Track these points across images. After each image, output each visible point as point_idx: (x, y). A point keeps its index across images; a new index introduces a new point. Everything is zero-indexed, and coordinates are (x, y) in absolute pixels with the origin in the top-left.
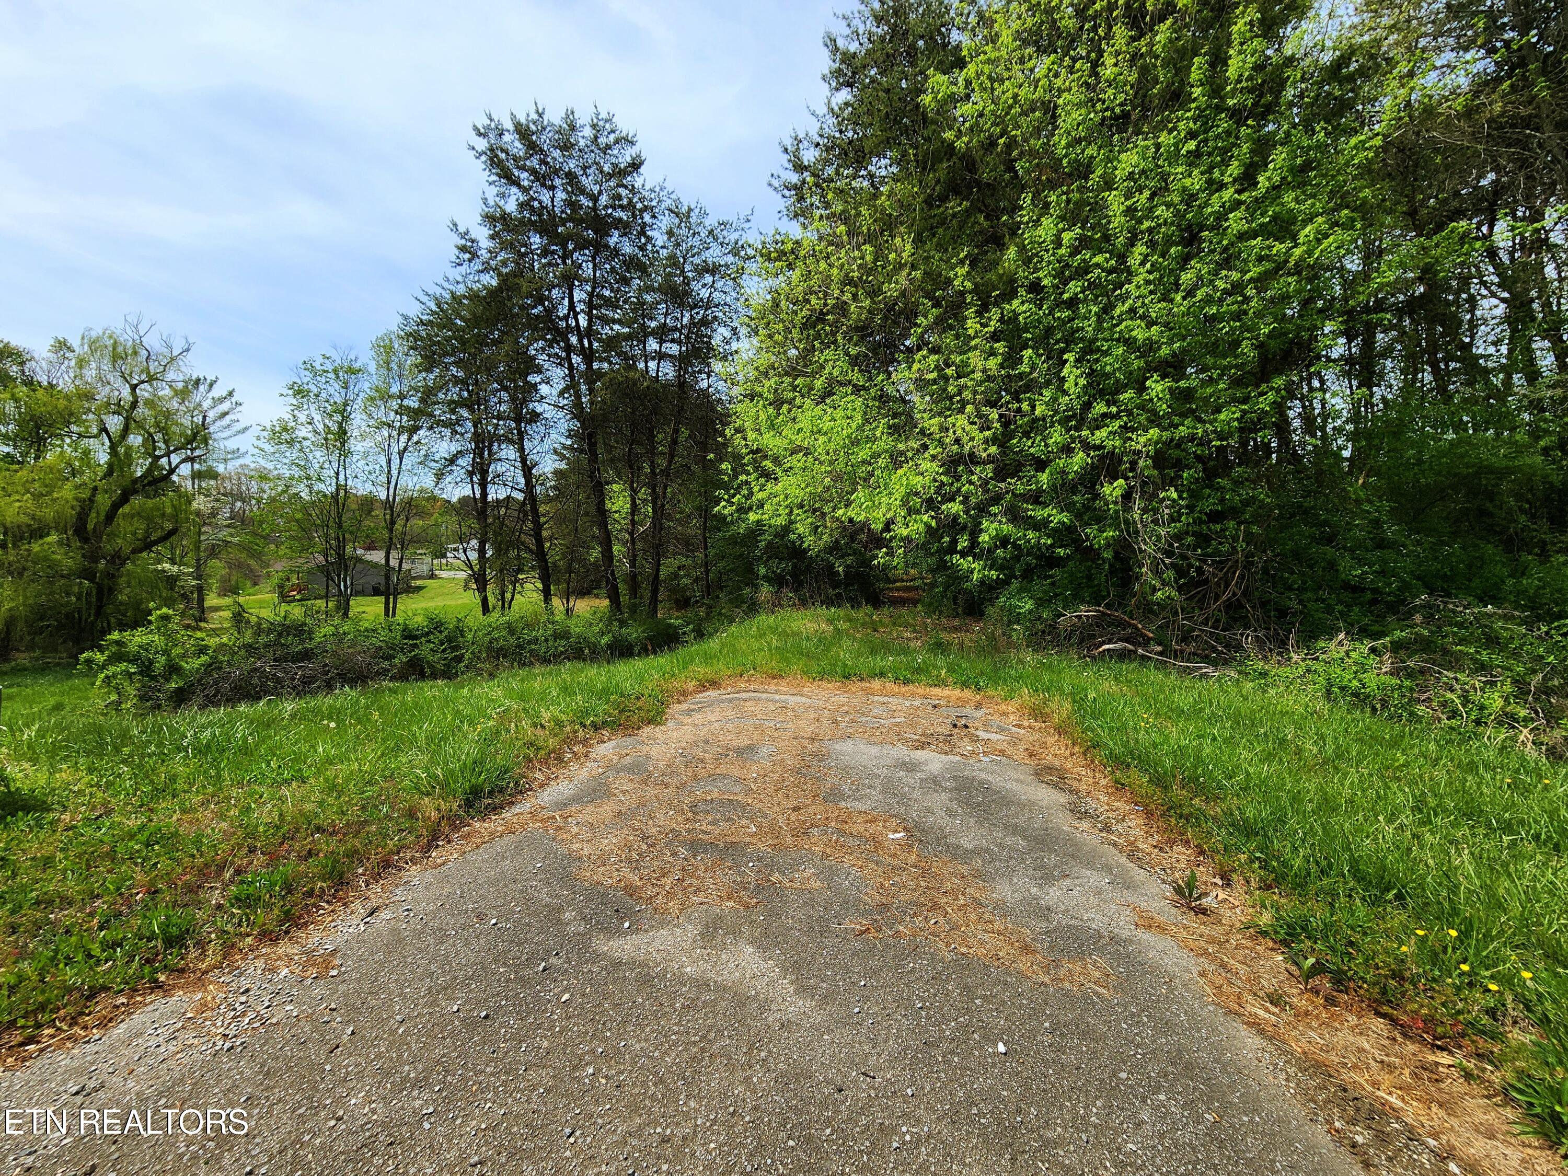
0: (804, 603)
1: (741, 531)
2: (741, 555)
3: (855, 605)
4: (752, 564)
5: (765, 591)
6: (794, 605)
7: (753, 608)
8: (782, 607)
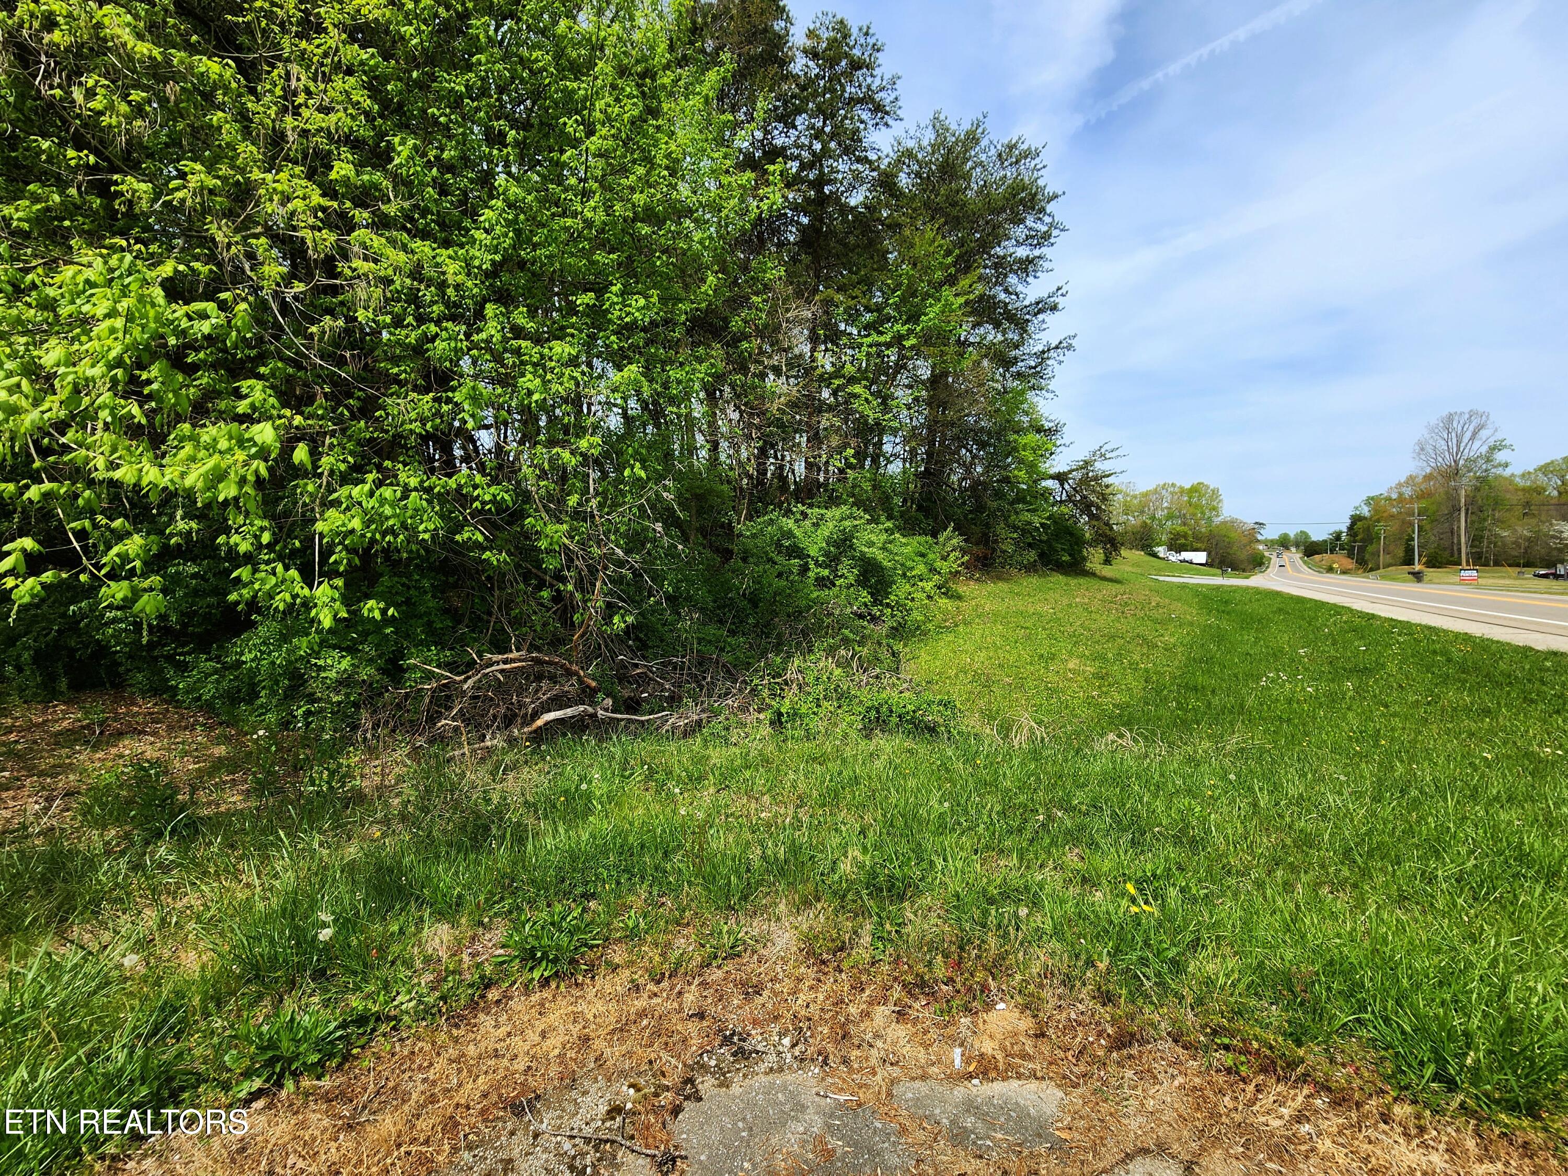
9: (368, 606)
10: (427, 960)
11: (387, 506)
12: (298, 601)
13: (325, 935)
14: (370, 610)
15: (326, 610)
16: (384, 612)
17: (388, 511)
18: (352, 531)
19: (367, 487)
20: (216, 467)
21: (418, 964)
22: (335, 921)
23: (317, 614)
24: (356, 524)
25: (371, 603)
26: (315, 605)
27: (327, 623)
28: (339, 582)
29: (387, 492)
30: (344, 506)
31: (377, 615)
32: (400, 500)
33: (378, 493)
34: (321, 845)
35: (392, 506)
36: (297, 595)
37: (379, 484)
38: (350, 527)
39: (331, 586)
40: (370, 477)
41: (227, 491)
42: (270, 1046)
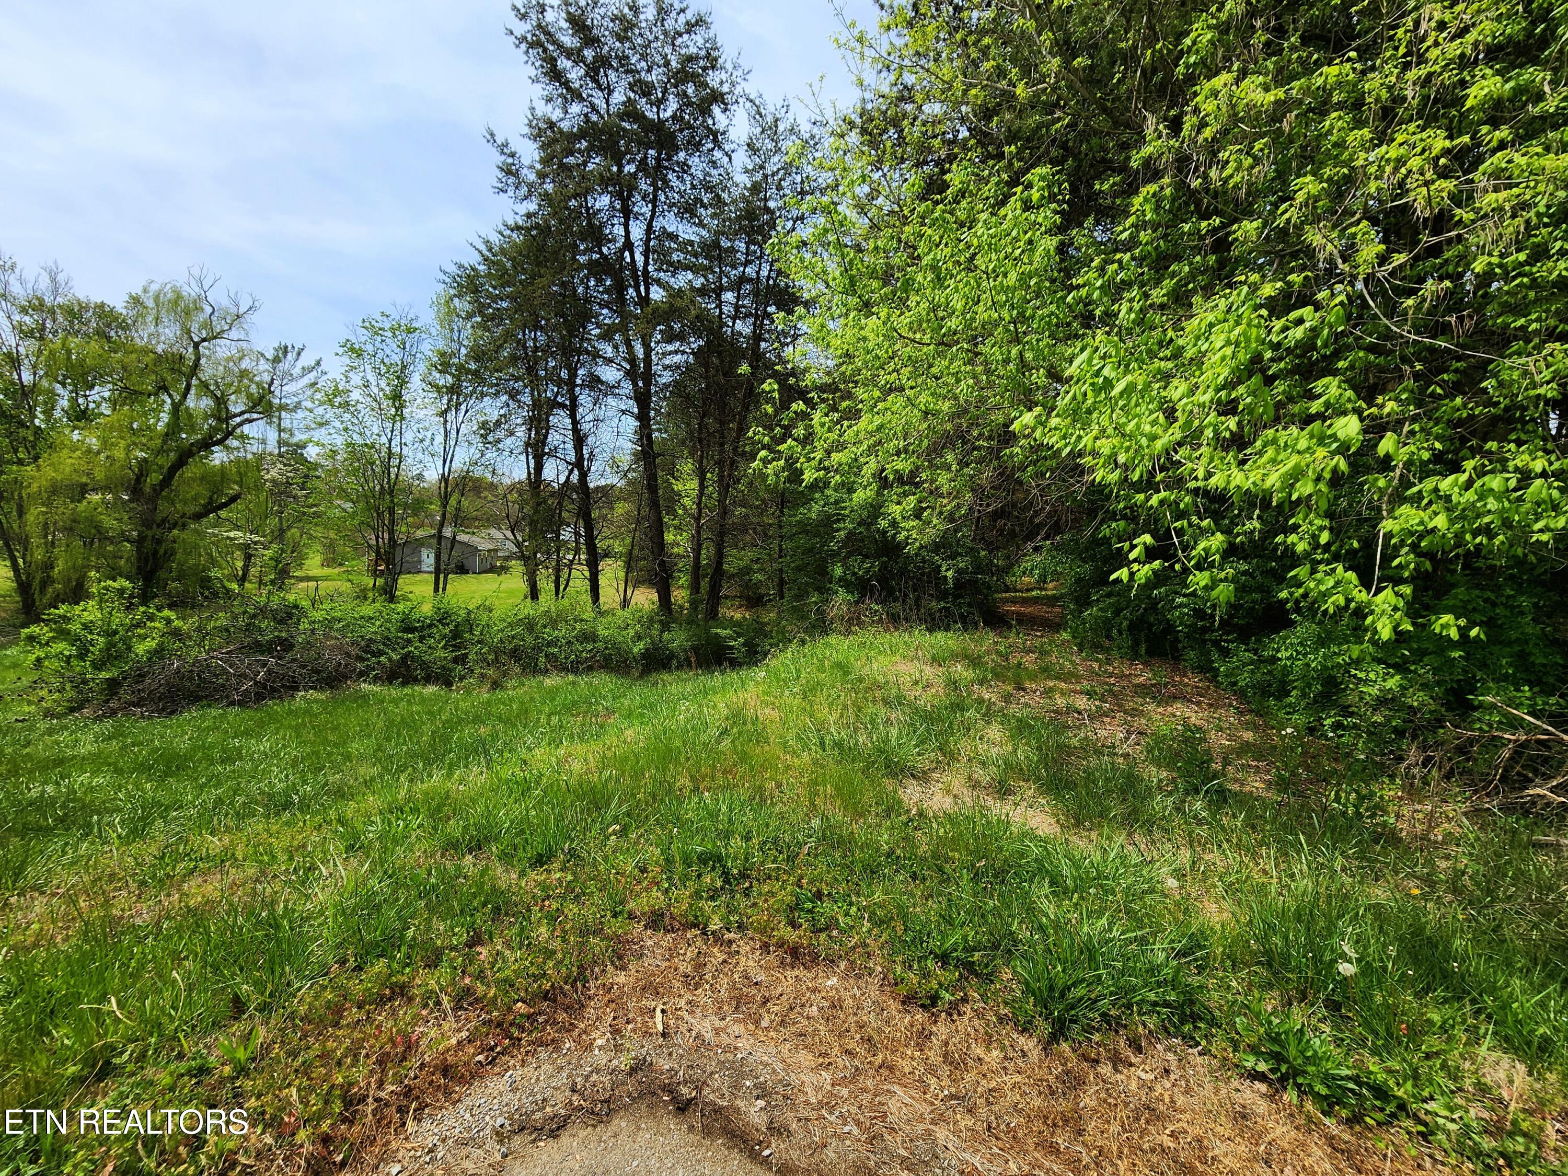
0: (895, 621)
1: (814, 516)
2: (811, 550)
3: (968, 624)
4: (825, 560)
5: (841, 599)
6: (880, 622)
7: (821, 627)
8: (860, 624)
9: (1441, 621)
10: (1483, 1089)
11: (1491, 500)
12: (1353, 605)
13: (1347, 969)
14: (1443, 627)
15: (1385, 619)
16: (1463, 631)
17: (1492, 504)
18: (1434, 530)
19: (1463, 477)
21: (1468, 1084)
22: (1359, 961)
23: (1373, 622)
24: (1441, 522)
25: (1447, 618)
26: (1372, 612)
27: (1386, 633)
28: (1407, 590)
29: (1495, 482)
30: (1425, 501)
31: (1454, 634)
32: (1515, 490)
33: (1478, 484)
34: (1344, 869)
35: (1498, 499)
36: (1352, 600)
37: (1481, 472)
38: (1430, 526)
39: (1397, 594)
40: (1469, 465)
41: (1305, 488)
42: (1275, 1039)
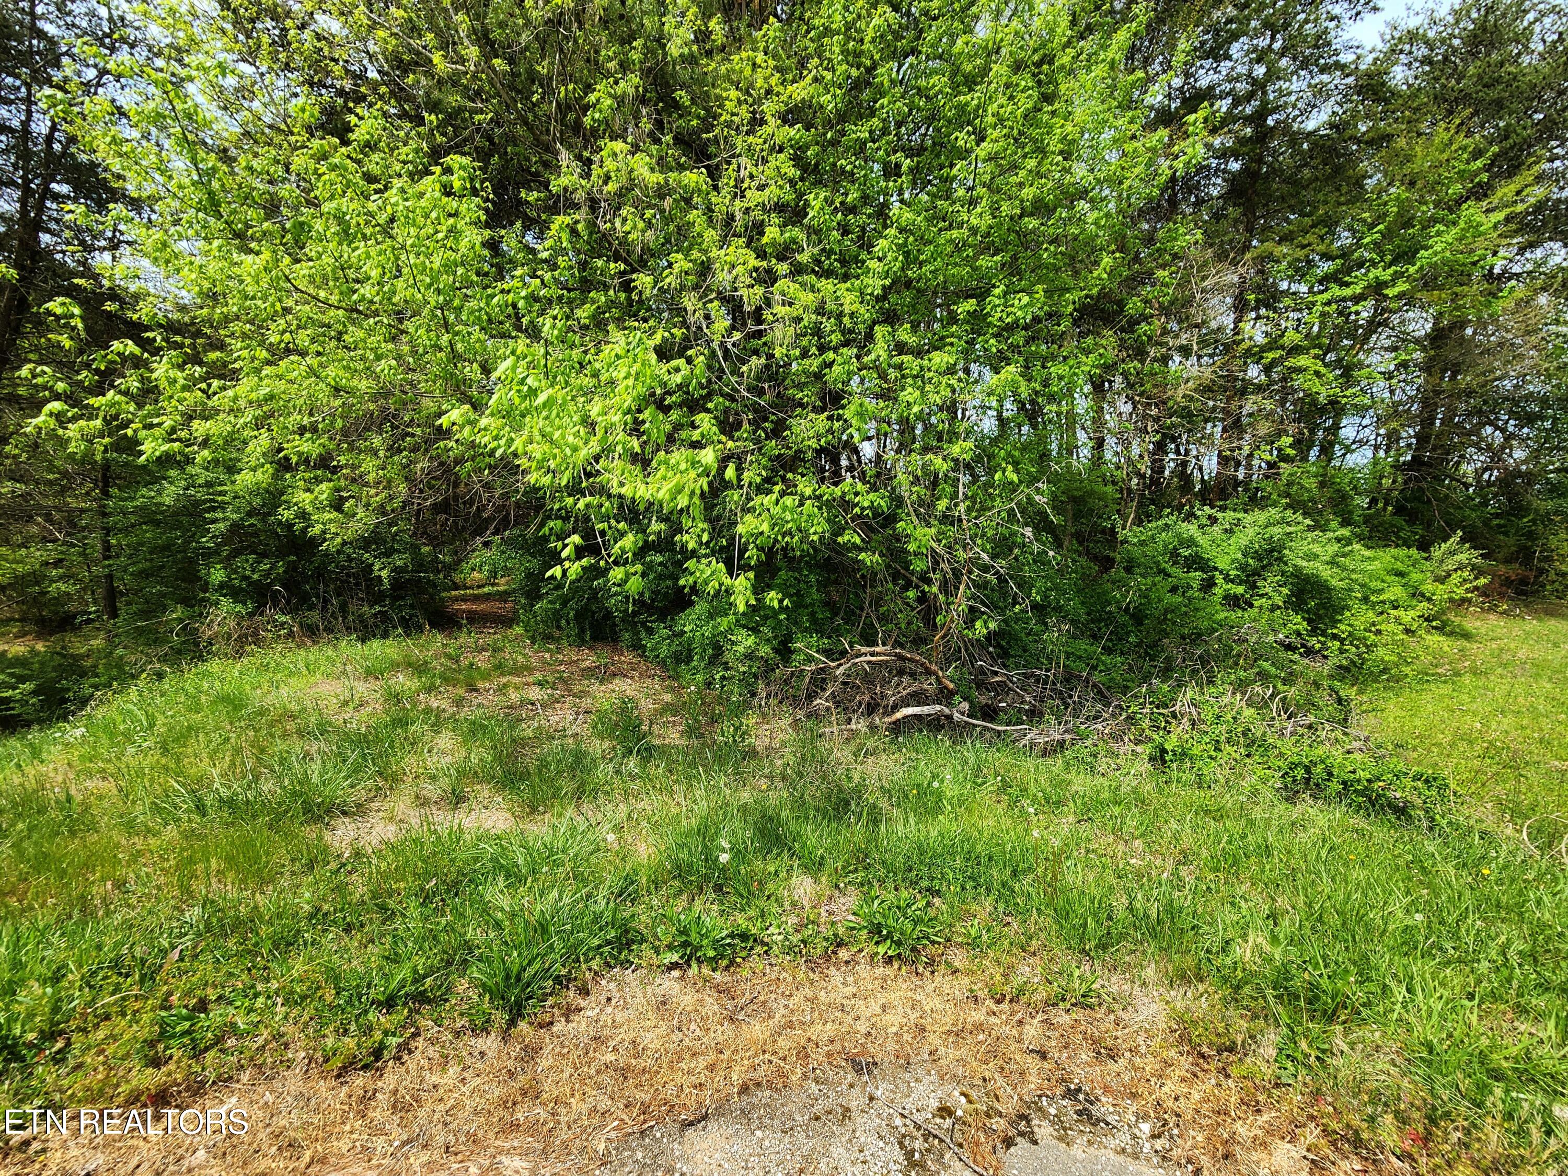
1: (168, 501)
5: (225, 612)
6: (291, 635)
9: (770, 596)
10: (794, 904)
11: (788, 512)
12: (723, 588)
13: (724, 858)
14: (771, 600)
15: (741, 597)
16: (781, 601)
17: (788, 517)
18: (762, 533)
19: (774, 497)
20: (678, 483)
21: (787, 905)
22: (732, 849)
23: (735, 600)
24: (765, 527)
25: (772, 594)
26: (734, 593)
27: (742, 608)
28: (751, 575)
29: (789, 501)
30: (757, 512)
31: (776, 604)
32: (798, 507)
33: (782, 502)
34: (725, 785)
35: (791, 513)
36: (723, 584)
37: (783, 494)
38: (760, 529)
39: (747, 578)
40: (777, 488)
41: (683, 502)
42: (684, 932)
